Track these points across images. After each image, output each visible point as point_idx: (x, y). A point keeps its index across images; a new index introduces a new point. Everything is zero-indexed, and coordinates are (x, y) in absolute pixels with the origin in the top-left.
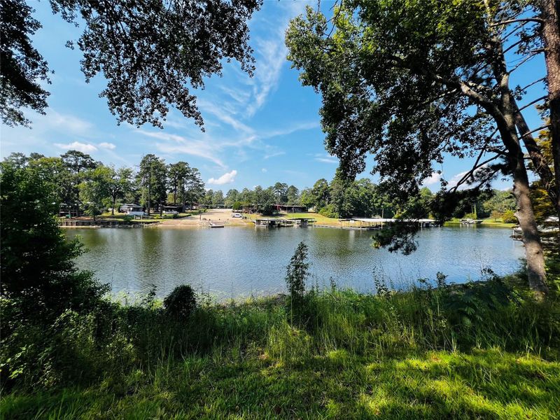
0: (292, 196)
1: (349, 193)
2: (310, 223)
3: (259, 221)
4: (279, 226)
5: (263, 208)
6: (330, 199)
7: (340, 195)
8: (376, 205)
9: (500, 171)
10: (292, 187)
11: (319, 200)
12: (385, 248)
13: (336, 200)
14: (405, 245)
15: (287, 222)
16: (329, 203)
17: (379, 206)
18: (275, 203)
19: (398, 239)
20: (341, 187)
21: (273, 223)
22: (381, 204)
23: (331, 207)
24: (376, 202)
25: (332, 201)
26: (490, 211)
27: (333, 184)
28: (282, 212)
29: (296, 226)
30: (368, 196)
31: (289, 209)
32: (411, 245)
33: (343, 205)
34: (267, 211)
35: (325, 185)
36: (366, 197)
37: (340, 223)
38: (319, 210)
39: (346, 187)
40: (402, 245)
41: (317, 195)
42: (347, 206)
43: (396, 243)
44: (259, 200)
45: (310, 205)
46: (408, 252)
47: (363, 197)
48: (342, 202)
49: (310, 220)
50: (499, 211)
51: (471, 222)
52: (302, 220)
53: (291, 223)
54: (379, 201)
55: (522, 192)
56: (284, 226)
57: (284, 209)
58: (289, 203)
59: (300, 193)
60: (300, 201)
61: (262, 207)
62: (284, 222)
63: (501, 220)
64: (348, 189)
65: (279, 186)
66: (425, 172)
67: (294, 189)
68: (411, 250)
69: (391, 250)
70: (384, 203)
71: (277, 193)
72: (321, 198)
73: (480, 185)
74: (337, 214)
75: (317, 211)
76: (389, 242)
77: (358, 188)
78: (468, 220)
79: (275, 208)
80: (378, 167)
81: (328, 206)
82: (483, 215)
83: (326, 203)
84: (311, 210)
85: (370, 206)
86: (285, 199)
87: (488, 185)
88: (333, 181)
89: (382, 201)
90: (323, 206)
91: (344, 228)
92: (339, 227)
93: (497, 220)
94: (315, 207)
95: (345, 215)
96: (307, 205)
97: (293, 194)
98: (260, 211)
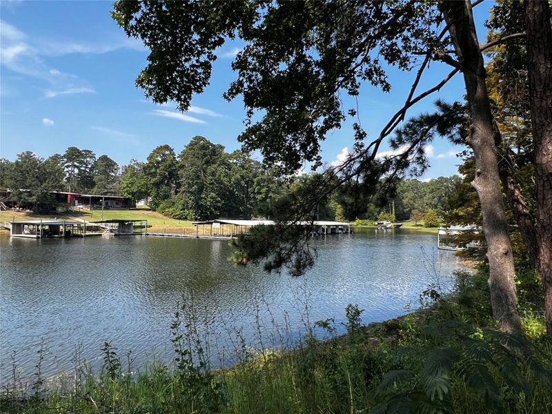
0: (103, 177)
1: (213, 174)
2: (138, 230)
3: (18, 227)
4: (69, 236)
5: (33, 199)
6: (179, 185)
7: (198, 177)
8: (259, 197)
9: (436, 127)
10: (105, 158)
11: (157, 185)
12: (257, 264)
13: (190, 186)
14: (294, 257)
15: (89, 228)
16: (176, 192)
17: (264, 200)
18: (62, 187)
19: (282, 245)
20: (199, 163)
21: (54, 229)
22: (267, 197)
23: (179, 199)
24: (259, 193)
25: (182, 189)
26: (410, 211)
27: (184, 155)
28: (79, 207)
29: (106, 235)
30: (246, 183)
31: (95, 202)
32: (304, 256)
33: (203, 196)
34: (42, 205)
35: (169, 159)
36: (243, 182)
37: (195, 228)
38: (157, 205)
39: (207, 163)
40: (289, 256)
41: (154, 175)
42: (210, 197)
43: (279, 254)
44: (25, 179)
45: (141, 195)
46: (299, 270)
47: (238, 183)
48: (200, 190)
49: (138, 224)
50: (420, 211)
51: (389, 226)
52: (122, 223)
53: (97, 229)
54: (264, 190)
55: (484, 141)
56: (81, 236)
57: (85, 201)
58: (95, 189)
59: (120, 172)
60: (121, 188)
61: (30, 195)
62: (81, 229)
63: (422, 222)
64: (212, 168)
65: (74, 155)
66: (330, 118)
67: (107, 163)
68: (305, 266)
69: (268, 268)
70: (271, 194)
71: (70, 170)
72: (162, 182)
73: (410, 149)
74: (191, 213)
75: (154, 207)
76: (263, 253)
77: (229, 167)
78: (385, 223)
79: (62, 199)
80: (241, 83)
81: (174, 197)
82: (402, 216)
83: (173, 192)
84: (141, 204)
85: (248, 198)
86: (86, 181)
87: (421, 151)
88: (184, 152)
89: (268, 192)
90: (166, 197)
91: (201, 237)
92: (193, 236)
93: (418, 223)
94: (150, 199)
95: (205, 216)
96: (133, 194)
97: (105, 173)
98: (25, 206)
